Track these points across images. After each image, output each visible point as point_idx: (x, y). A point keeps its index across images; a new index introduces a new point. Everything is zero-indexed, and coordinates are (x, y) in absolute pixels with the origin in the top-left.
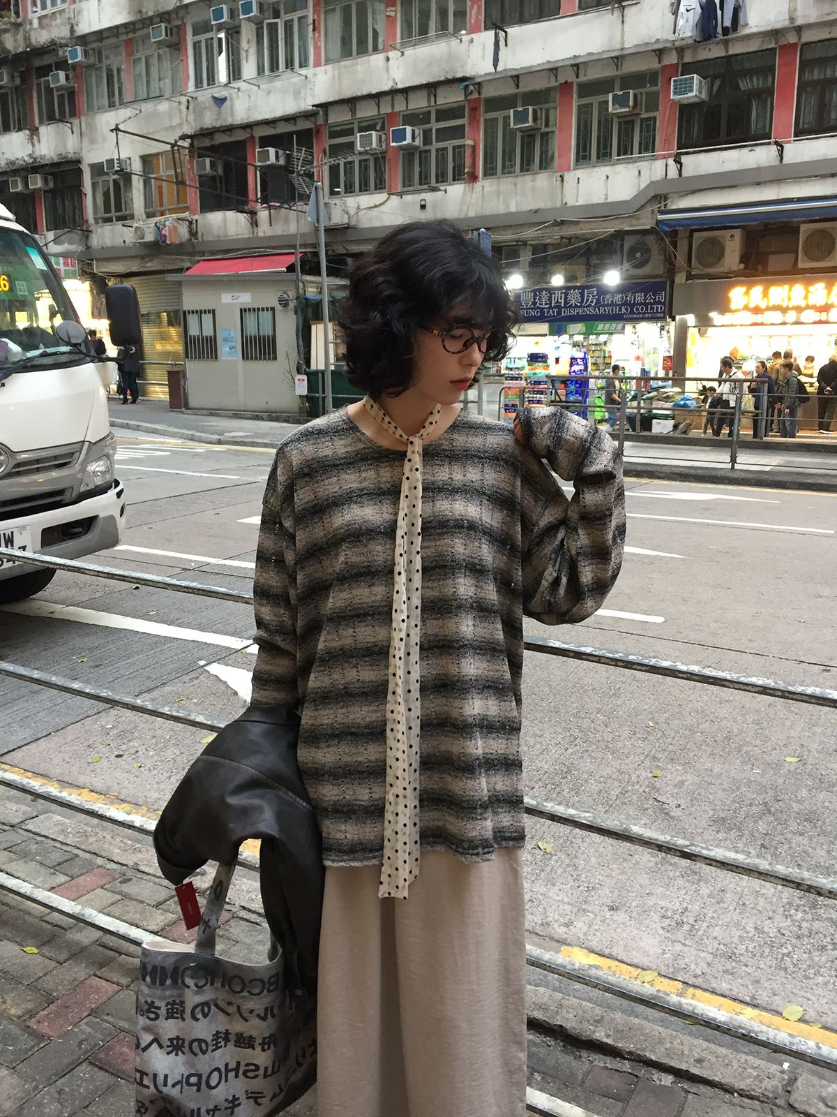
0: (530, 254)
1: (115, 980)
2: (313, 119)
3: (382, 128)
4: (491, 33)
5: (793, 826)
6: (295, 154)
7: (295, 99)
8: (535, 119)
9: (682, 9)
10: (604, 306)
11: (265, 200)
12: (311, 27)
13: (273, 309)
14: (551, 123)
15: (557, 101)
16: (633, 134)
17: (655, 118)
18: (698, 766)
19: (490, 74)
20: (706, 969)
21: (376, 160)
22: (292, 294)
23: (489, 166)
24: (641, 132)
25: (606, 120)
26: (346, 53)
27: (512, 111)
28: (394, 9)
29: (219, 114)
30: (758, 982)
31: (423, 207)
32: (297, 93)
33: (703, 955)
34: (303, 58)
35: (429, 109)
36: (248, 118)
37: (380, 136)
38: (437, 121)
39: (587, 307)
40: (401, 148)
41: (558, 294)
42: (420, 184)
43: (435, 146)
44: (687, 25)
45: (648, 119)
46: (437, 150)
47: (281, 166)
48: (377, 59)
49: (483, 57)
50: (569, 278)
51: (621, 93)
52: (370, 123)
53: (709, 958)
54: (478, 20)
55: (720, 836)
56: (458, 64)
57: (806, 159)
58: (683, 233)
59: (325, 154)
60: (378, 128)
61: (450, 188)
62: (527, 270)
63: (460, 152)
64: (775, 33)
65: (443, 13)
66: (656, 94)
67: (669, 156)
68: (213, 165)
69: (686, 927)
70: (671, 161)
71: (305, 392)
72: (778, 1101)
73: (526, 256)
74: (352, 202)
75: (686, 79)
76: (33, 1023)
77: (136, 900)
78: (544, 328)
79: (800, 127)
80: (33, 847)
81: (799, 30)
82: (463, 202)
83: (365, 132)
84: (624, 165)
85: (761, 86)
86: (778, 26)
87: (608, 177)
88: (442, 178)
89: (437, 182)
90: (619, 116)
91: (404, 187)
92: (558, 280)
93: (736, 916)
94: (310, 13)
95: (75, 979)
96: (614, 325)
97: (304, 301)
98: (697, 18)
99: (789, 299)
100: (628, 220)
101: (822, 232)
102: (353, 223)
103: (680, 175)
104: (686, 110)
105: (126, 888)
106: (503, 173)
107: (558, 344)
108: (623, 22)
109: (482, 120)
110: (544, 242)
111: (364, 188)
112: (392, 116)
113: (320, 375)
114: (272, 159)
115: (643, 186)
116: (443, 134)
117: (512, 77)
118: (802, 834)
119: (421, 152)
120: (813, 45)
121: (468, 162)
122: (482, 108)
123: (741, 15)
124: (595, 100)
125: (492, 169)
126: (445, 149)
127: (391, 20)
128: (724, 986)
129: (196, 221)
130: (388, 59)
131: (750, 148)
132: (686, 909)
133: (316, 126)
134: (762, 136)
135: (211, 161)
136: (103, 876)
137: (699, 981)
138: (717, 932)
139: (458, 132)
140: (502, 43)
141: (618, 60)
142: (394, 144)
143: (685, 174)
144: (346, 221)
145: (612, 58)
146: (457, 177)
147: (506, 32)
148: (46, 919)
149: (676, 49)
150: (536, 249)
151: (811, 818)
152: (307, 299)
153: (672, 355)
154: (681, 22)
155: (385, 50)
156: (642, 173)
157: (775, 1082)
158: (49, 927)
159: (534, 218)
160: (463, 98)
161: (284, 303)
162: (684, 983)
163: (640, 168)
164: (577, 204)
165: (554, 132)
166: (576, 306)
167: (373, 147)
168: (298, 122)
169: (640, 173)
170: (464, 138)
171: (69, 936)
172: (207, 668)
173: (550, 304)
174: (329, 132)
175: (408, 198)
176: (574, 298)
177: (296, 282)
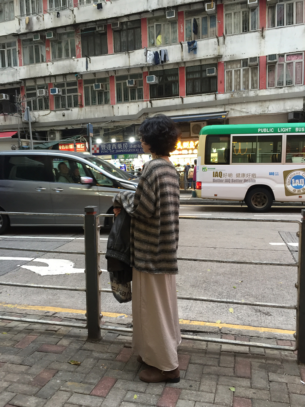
0: (103, 132)
1: (35, 335)
2: (20, 84)
3: (47, 88)
4: (84, 59)
5: (212, 284)
6: (16, 96)
7: (13, 77)
8: (102, 87)
9: (148, 54)
10: (130, 149)
12: (18, 53)
14: (108, 88)
15: (109, 81)
16: (135, 93)
17: (142, 88)
18: (184, 274)
19: (85, 72)
20: (195, 317)
21: (45, 99)
22: (17, 146)
24: (138, 93)
25: (126, 89)
26: (31, 62)
27: (94, 84)
28: (49, 48)
30: (209, 317)
31: (64, 115)
32: (13, 75)
33: (194, 314)
34: (15, 62)
35: (64, 82)
37: (46, 91)
38: (67, 87)
39: (124, 149)
40: (54, 95)
41: (114, 145)
42: (62, 108)
43: (67, 95)
44: (150, 59)
45: (140, 89)
46: (68, 96)
47: (7, 100)
48: (44, 65)
49: (82, 66)
50: (117, 140)
51: (131, 80)
52: (42, 86)
53: (196, 314)
54: (79, 54)
55: (193, 289)
56: (73, 68)
57: (190, 102)
59: (25, 97)
60: (45, 88)
61: (73, 109)
62: (103, 137)
63: (76, 97)
64: (178, 63)
65: (67, 50)
66: (142, 81)
67: (148, 101)
69: (188, 309)
70: (148, 102)
72: (218, 332)
73: (102, 133)
74: (36, 113)
75: (151, 77)
76: (15, 346)
78: (110, 157)
79: (188, 92)
81: (185, 63)
82: (78, 114)
83: (41, 89)
84: (133, 103)
85: (174, 79)
86: (178, 61)
87: (128, 107)
88: (70, 106)
89: (68, 107)
90: (130, 87)
91: (56, 108)
92: (113, 140)
93: (201, 305)
94: (17, 48)
95: (23, 337)
96: (134, 155)
98: (153, 58)
99: (189, 146)
100: (136, 121)
101: (197, 125)
102: (37, 121)
103: (152, 107)
104: (152, 87)
106: (92, 105)
107: (115, 162)
108: (129, 57)
109: (83, 87)
110: (109, 128)
111: (41, 108)
112: (50, 84)
114: (4, 98)
115: (140, 110)
116: (70, 91)
117: (93, 73)
118: (214, 286)
119: (62, 97)
120: (189, 67)
121: (79, 101)
122: (83, 83)
123: (167, 57)
124: (122, 82)
125: (88, 103)
126: (71, 96)
127: (48, 52)
128: (201, 319)
130: (48, 65)
131: (173, 99)
132: (188, 305)
133: (21, 87)
134: (176, 95)
137: (194, 319)
138: (196, 309)
139: (75, 91)
140: (89, 62)
141: (129, 69)
142: (52, 94)
143: (153, 106)
144: (34, 120)
145: (127, 69)
146: (76, 105)
147: (90, 58)
148: (5, 326)
149: (147, 67)
150: (105, 130)
151: (216, 282)
152: (23, 148)
154: (148, 59)
155: (46, 62)
157: (217, 329)
158: (7, 328)
159: (104, 120)
160: (76, 79)
161: (14, 149)
162: (190, 320)
163: (138, 104)
164: (119, 115)
165: (109, 92)
166: (121, 149)
167: (43, 95)
168: (14, 85)
169: (139, 106)
170: (77, 92)
171: (15, 329)
172: (21, 267)
173: (112, 148)
174: (26, 89)
175: (58, 112)
176: (120, 146)
177: (18, 142)
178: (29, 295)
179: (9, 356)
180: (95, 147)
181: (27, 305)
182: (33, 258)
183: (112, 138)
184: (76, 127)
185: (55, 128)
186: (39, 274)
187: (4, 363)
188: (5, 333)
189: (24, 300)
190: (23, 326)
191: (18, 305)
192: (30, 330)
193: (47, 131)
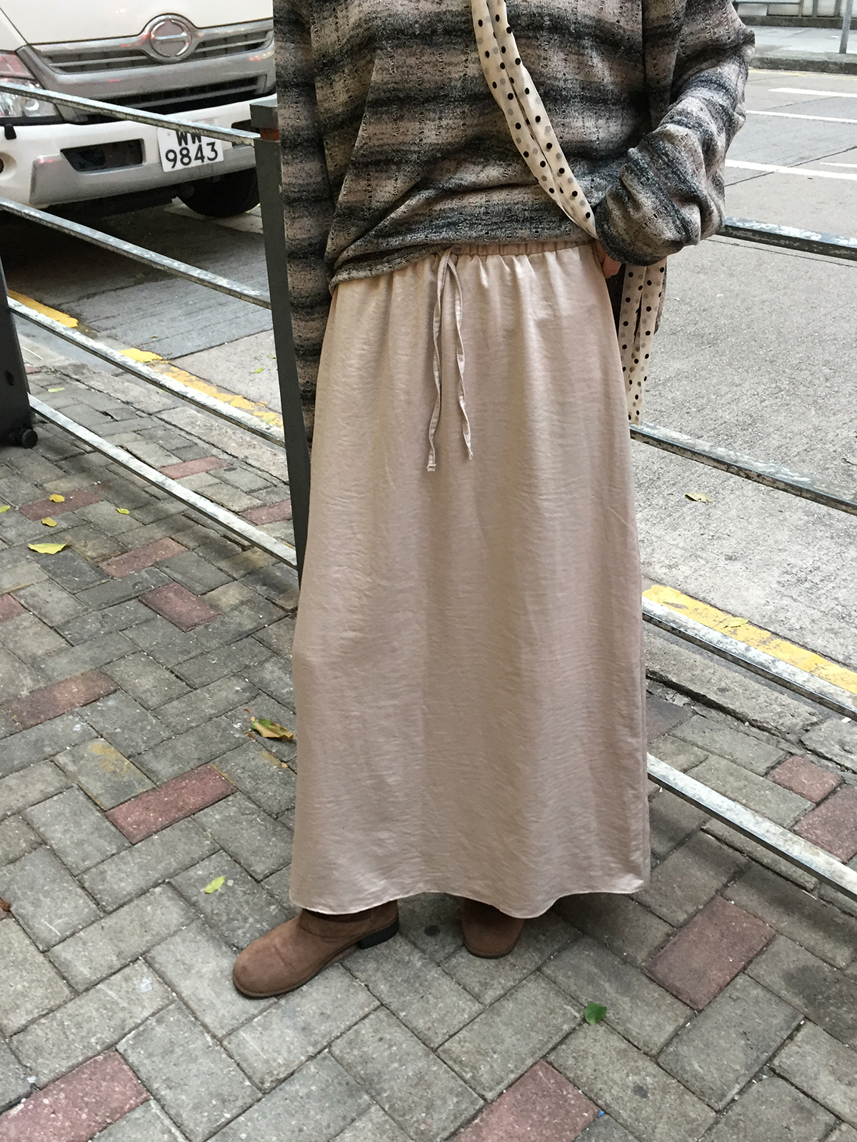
1: (185, 543)
20: (807, 625)
33: (811, 612)
53: (818, 616)
72: (788, 737)
76: (103, 565)
77: (232, 486)
80: (160, 433)
95: (152, 538)
105: (228, 475)
128: (819, 643)
132: (818, 568)
136: (212, 463)
137: (792, 635)
148: (146, 489)
157: (797, 720)
158: (147, 495)
162: (774, 634)
171: (161, 505)
188: (125, 511)
192: (192, 520)
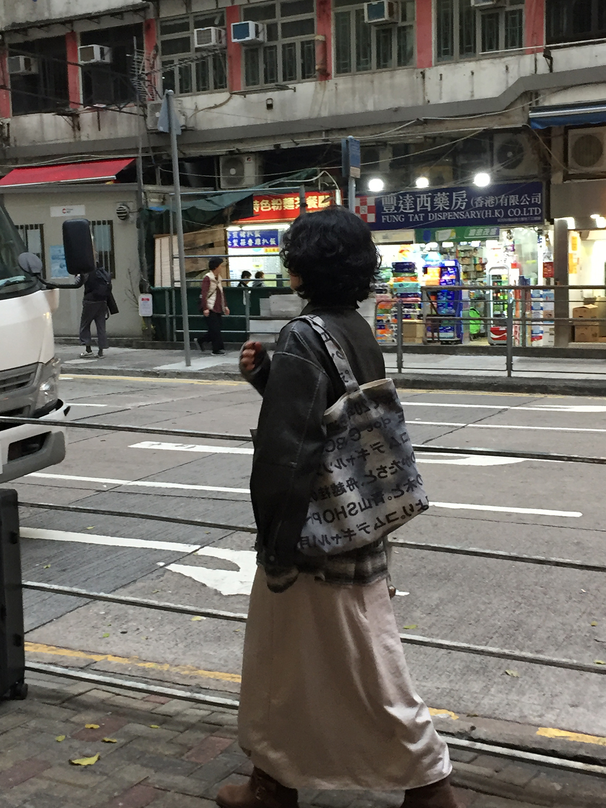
0: (391, 155)
2: (142, 13)
3: (221, 23)
6: (136, 57)
8: (391, 13)
10: (475, 210)
11: (88, 102)
13: (110, 223)
14: (409, 16)
16: (498, 28)
17: (520, 11)
21: (214, 57)
22: (132, 206)
23: (342, 62)
24: (506, 25)
25: (469, 14)
27: (365, 5)
29: (34, 8)
31: (270, 107)
35: (272, 2)
36: (67, 13)
37: (220, 31)
38: (282, 16)
39: (456, 211)
40: (243, 44)
41: (424, 197)
42: (266, 82)
43: (281, 42)
45: (513, 12)
46: (284, 46)
47: (106, 64)
50: (433, 182)
52: (208, 17)
58: (557, 131)
59: (157, 52)
60: (216, 22)
61: (299, 86)
62: (388, 173)
63: (309, 48)
67: (538, 51)
68: (27, 63)
70: (540, 56)
71: (149, 313)
73: (386, 158)
74: (189, 102)
76: (184, 758)
78: (410, 234)
82: (314, 101)
83: (203, 27)
84: (490, 61)
87: (473, 73)
88: (289, 75)
89: (284, 80)
90: (482, 9)
91: (247, 84)
92: (422, 183)
95: (198, 738)
96: (487, 230)
97: (147, 213)
100: (498, 118)
102: (190, 125)
103: (551, 70)
106: (358, 70)
107: (425, 252)
109: (332, 13)
110: (407, 143)
111: (203, 87)
112: (233, 11)
113: (167, 294)
114: (97, 57)
115: (511, 82)
116: (290, 29)
119: (265, 48)
121: (318, 59)
122: (332, 2)
125: (345, 65)
126: (293, 45)
129: (8, 124)
133: (146, 21)
135: (25, 59)
139: (307, 27)
142: (236, 40)
143: (556, 69)
144: (183, 122)
146: (307, 74)
150: (397, 150)
152: (150, 211)
153: (552, 261)
156: (510, 69)
159: (393, 118)
161: (124, 216)
163: (507, 63)
164: (442, 102)
165: (411, 26)
166: (444, 210)
167: (212, 44)
168: (126, 16)
169: (507, 69)
170: (313, 32)
171: (178, 719)
172: (168, 568)
173: (415, 208)
174: (162, 27)
175: (253, 97)
176: (441, 201)
177: (137, 193)
178: (197, 644)
179: (172, 777)
180: (364, 203)
181: (194, 668)
182: (198, 547)
183: (419, 176)
184: (305, 142)
185: (242, 147)
186: (216, 590)
187: (164, 790)
188: (156, 726)
189: (184, 654)
190: (197, 715)
191: (171, 665)
192: (214, 724)
193: (218, 157)
